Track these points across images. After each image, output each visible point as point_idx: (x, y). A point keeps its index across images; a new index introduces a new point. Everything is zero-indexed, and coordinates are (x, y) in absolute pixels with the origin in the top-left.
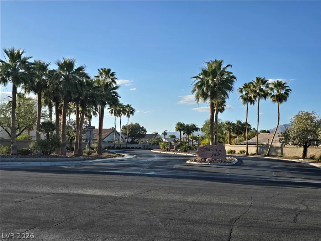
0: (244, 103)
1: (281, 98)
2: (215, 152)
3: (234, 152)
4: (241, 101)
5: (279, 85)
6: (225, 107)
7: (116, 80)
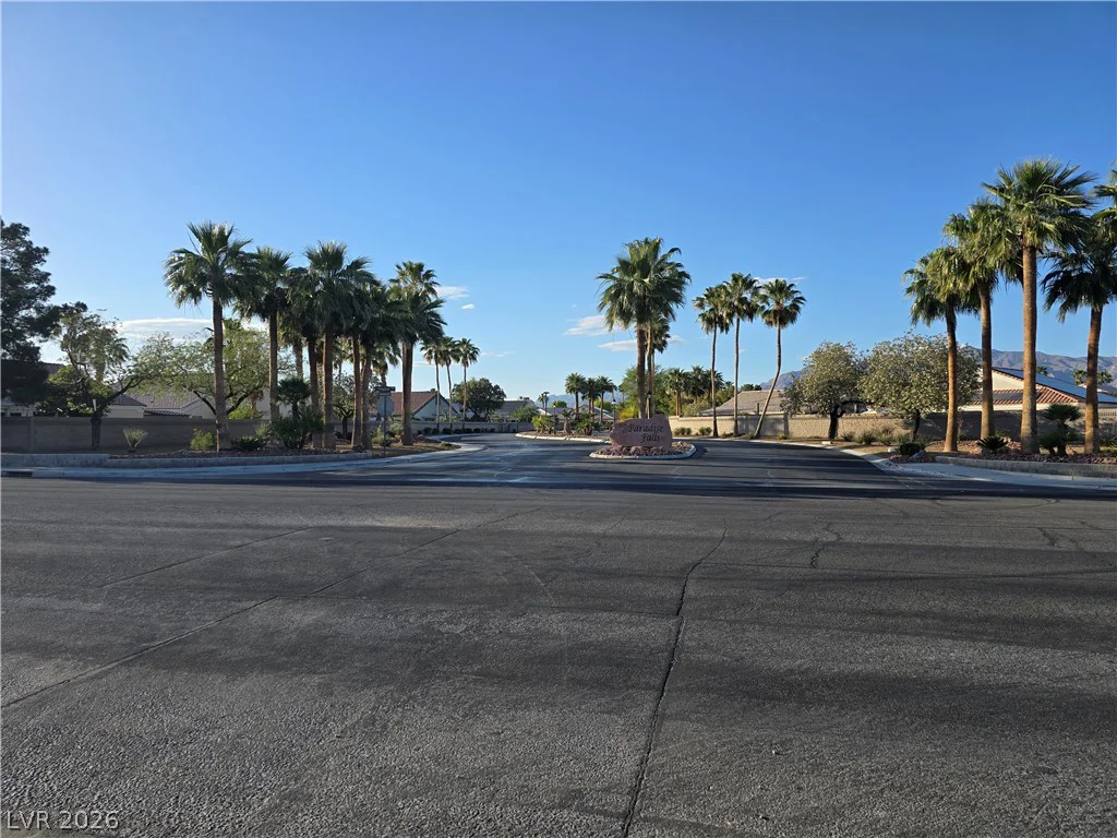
0: (708, 329)
1: (784, 317)
2: (649, 433)
3: (689, 431)
4: (701, 325)
5: (780, 289)
6: (668, 340)
7: (436, 288)
